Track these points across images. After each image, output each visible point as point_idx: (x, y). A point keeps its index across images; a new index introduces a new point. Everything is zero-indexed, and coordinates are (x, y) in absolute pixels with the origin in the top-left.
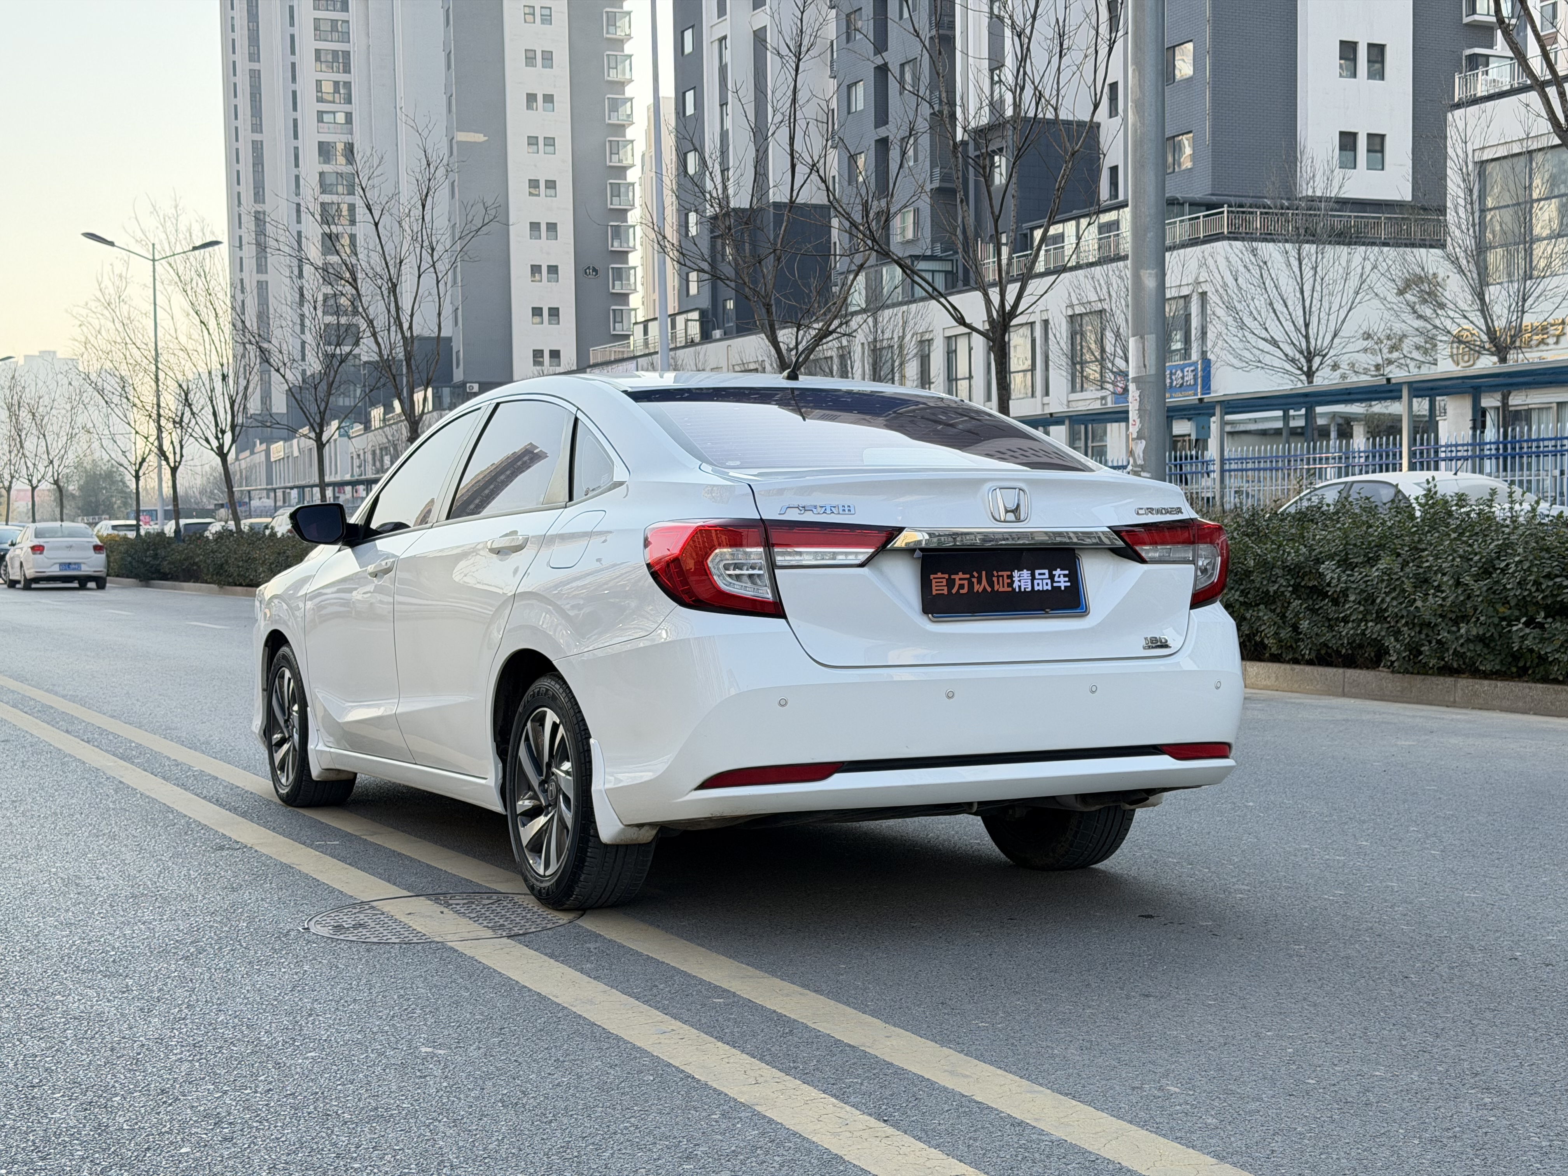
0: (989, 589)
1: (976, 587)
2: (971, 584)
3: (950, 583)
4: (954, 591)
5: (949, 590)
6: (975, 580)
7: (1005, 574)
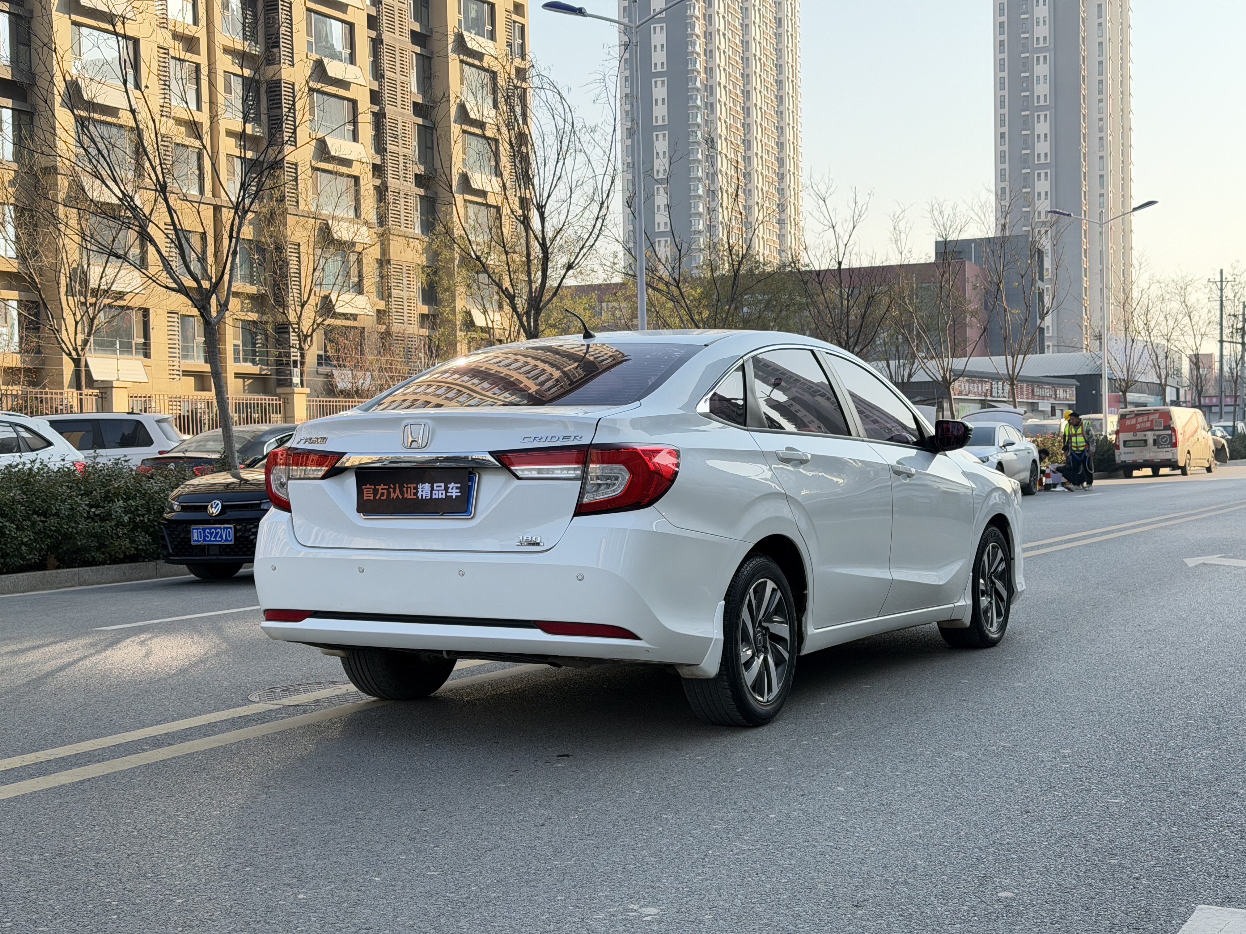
0: (401, 497)
1: (392, 495)
2: (389, 493)
3: (375, 492)
4: (377, 498)
5: (375, 497)
6: (391, 490)
7: (412, 486)
